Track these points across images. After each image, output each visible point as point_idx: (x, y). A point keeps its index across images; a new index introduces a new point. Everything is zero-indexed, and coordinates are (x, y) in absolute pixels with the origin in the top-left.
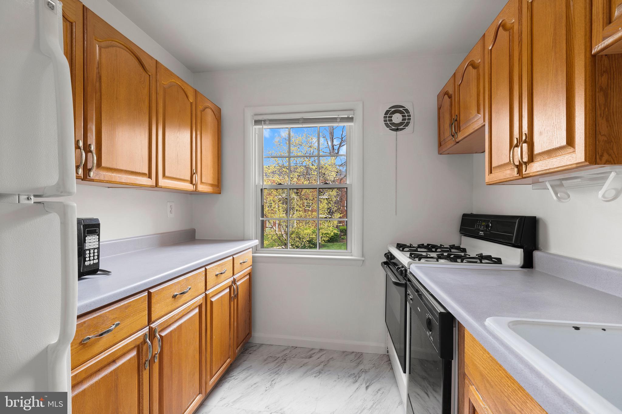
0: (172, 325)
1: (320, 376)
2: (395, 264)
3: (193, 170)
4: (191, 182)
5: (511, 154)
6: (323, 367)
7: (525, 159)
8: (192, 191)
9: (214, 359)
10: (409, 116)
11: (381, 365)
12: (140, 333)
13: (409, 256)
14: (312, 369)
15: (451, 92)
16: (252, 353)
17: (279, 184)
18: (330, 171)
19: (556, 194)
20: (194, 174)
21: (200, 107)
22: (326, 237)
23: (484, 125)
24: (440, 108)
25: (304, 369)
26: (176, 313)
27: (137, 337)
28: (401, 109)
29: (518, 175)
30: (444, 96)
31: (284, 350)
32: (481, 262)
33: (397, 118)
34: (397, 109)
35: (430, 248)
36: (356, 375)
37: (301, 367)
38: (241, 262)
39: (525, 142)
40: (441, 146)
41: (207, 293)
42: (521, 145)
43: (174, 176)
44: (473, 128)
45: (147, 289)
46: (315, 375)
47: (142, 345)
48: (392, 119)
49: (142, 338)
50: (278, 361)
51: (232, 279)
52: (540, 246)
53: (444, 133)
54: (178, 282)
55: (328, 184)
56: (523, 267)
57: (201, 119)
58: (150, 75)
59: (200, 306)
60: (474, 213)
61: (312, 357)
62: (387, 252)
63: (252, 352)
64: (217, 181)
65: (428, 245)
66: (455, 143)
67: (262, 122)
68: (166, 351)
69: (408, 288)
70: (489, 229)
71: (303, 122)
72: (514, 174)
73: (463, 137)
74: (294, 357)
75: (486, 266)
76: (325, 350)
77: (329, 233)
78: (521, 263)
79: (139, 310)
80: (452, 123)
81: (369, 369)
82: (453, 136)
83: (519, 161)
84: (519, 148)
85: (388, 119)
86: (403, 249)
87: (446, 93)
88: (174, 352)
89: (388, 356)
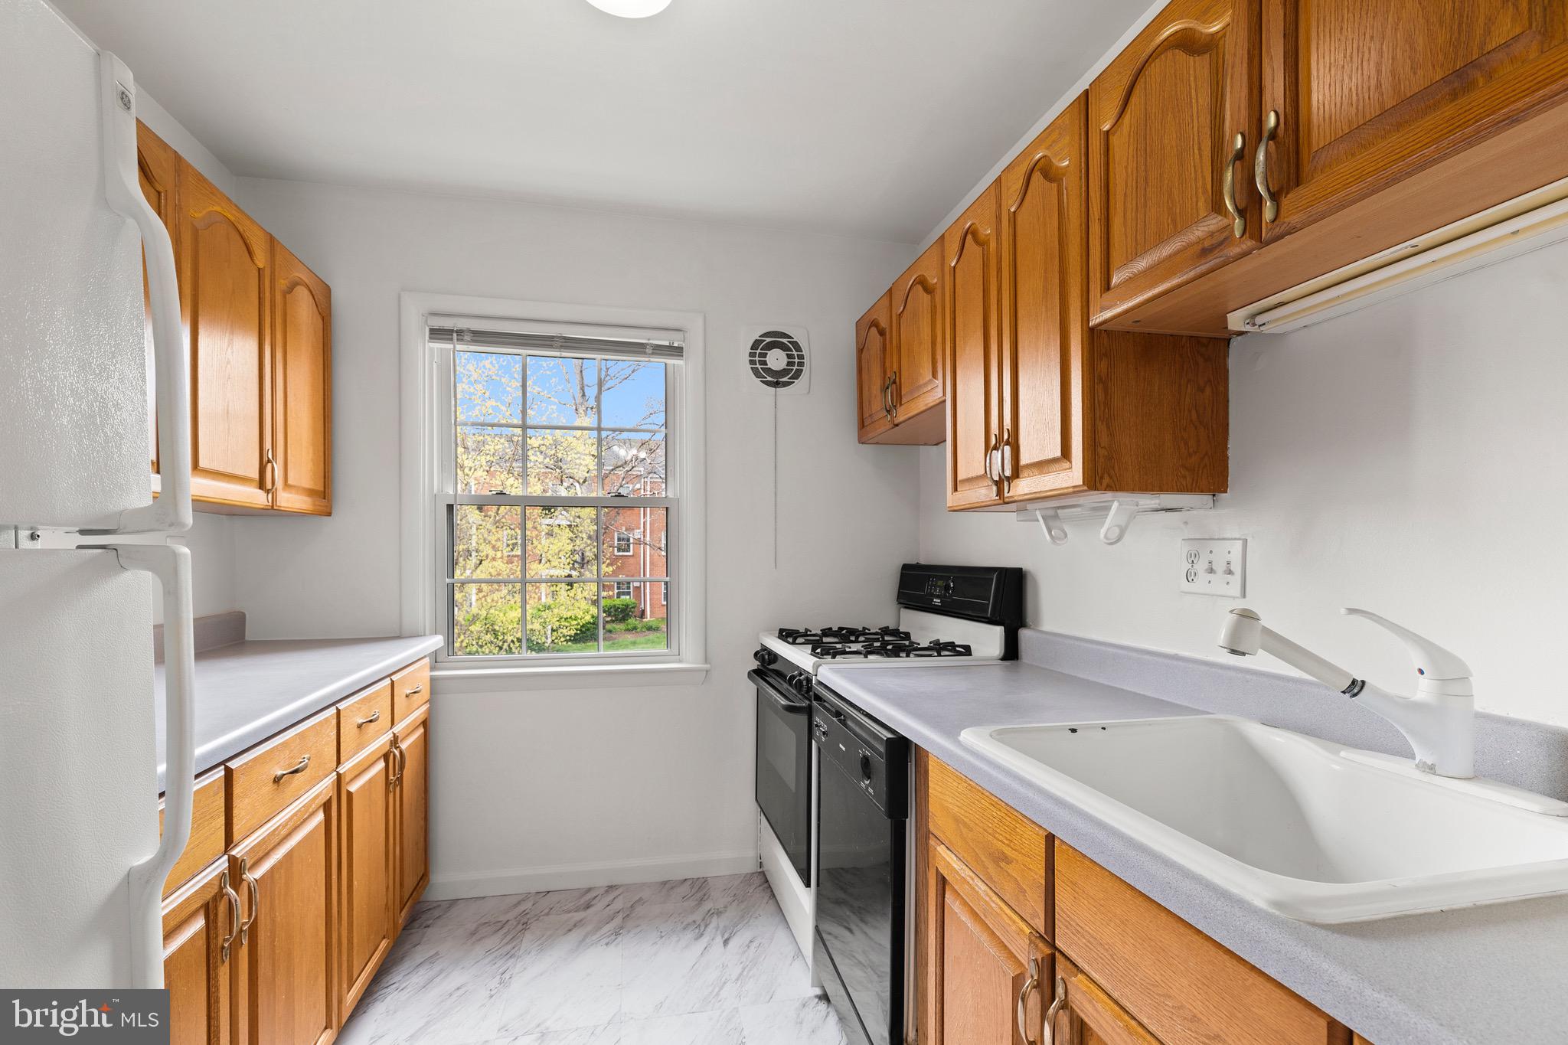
0: (271, 853)
1: (620, 939)
2: (780, 674)
3: (265, 452)
4: (261, 485)
5: (988, 461)
6: (623, 922)
7: (1008, 473)
8: (263, 509)
9: (355, 941)
10: (801, 357)
11: (749, 894)
12: (210, 872)
13: (810, 652)
14: (597, 931)
15: (884, 323)
16: (432, 923)
17: (497, 494)
18: (578, 453)
19: (1050, 531)
20: (269, 461)
21: (283, 282)
22: (568, 628)
23: (945, 401)
24: (862, 350)
25: (575, 936)
26: (281, 821)
27: (205, 881)
28: (784, 341)
29: (998, 498)
30: (869, 328)
31: (519, 903)
32: (939, 655)
33: (776, 360)
34: (775, 340)
35: (847, 635)
36: (698, 923)
37: (570, 930)
38: (408, 692)
39: (1008, 443)
40: (863, 426)
41: (341, 770)
42: (1001, 447)
43: (221, 469)
44: (927, 402)
45: (223, 763)
46: (605, 941)
47: (217, 902)
48: (767, 359)
49: (217, 883)
50: (507, 930)
51: (389, 736)
52: (1029, 620)
53: (870, 402)
54: (285, 744)
55: (623, 496)
56: (1004, 659)
57: (285, 314)
58: (159, 193)
59: (327, 806)
60: (923, 562)
61: (592, 906)
62: (759, 648)
63: (431, 921)
64: (323, 480)
65: (841, 629)
66: (892, 425)
67: (452, 335)
68: (263, 916)
69: (814, 714)
70: (949, 593)
71: (561, 346)
72: (991, 495)
73: (906, 417)
74: (547, 914)
75: (947, 660)
76: (620, 886)
77: (579, 617)
78: (1000, 652)
79: (210, 814)
80: (886, 385)
81: (726, 907)
82: (888, 411)
83: (999, 474)
84: (1000, 452)
85: (757, 359)
86: (795, 639)
87: (874, 324)
88: (278, 919)
89: (763, 874)
